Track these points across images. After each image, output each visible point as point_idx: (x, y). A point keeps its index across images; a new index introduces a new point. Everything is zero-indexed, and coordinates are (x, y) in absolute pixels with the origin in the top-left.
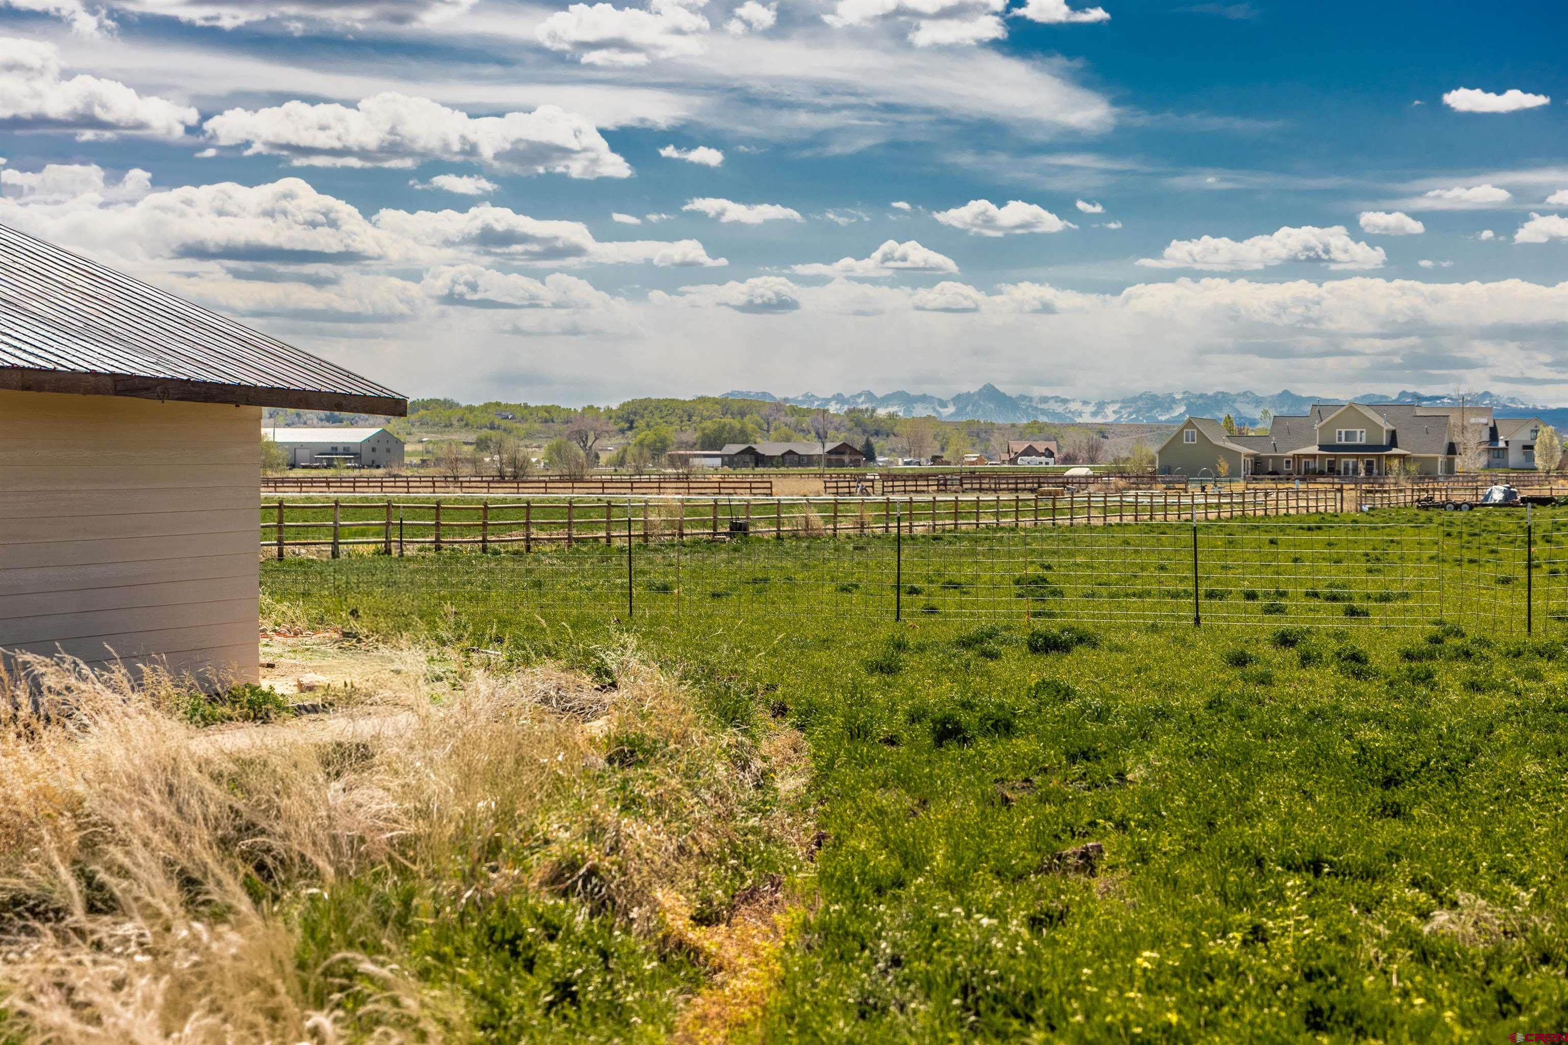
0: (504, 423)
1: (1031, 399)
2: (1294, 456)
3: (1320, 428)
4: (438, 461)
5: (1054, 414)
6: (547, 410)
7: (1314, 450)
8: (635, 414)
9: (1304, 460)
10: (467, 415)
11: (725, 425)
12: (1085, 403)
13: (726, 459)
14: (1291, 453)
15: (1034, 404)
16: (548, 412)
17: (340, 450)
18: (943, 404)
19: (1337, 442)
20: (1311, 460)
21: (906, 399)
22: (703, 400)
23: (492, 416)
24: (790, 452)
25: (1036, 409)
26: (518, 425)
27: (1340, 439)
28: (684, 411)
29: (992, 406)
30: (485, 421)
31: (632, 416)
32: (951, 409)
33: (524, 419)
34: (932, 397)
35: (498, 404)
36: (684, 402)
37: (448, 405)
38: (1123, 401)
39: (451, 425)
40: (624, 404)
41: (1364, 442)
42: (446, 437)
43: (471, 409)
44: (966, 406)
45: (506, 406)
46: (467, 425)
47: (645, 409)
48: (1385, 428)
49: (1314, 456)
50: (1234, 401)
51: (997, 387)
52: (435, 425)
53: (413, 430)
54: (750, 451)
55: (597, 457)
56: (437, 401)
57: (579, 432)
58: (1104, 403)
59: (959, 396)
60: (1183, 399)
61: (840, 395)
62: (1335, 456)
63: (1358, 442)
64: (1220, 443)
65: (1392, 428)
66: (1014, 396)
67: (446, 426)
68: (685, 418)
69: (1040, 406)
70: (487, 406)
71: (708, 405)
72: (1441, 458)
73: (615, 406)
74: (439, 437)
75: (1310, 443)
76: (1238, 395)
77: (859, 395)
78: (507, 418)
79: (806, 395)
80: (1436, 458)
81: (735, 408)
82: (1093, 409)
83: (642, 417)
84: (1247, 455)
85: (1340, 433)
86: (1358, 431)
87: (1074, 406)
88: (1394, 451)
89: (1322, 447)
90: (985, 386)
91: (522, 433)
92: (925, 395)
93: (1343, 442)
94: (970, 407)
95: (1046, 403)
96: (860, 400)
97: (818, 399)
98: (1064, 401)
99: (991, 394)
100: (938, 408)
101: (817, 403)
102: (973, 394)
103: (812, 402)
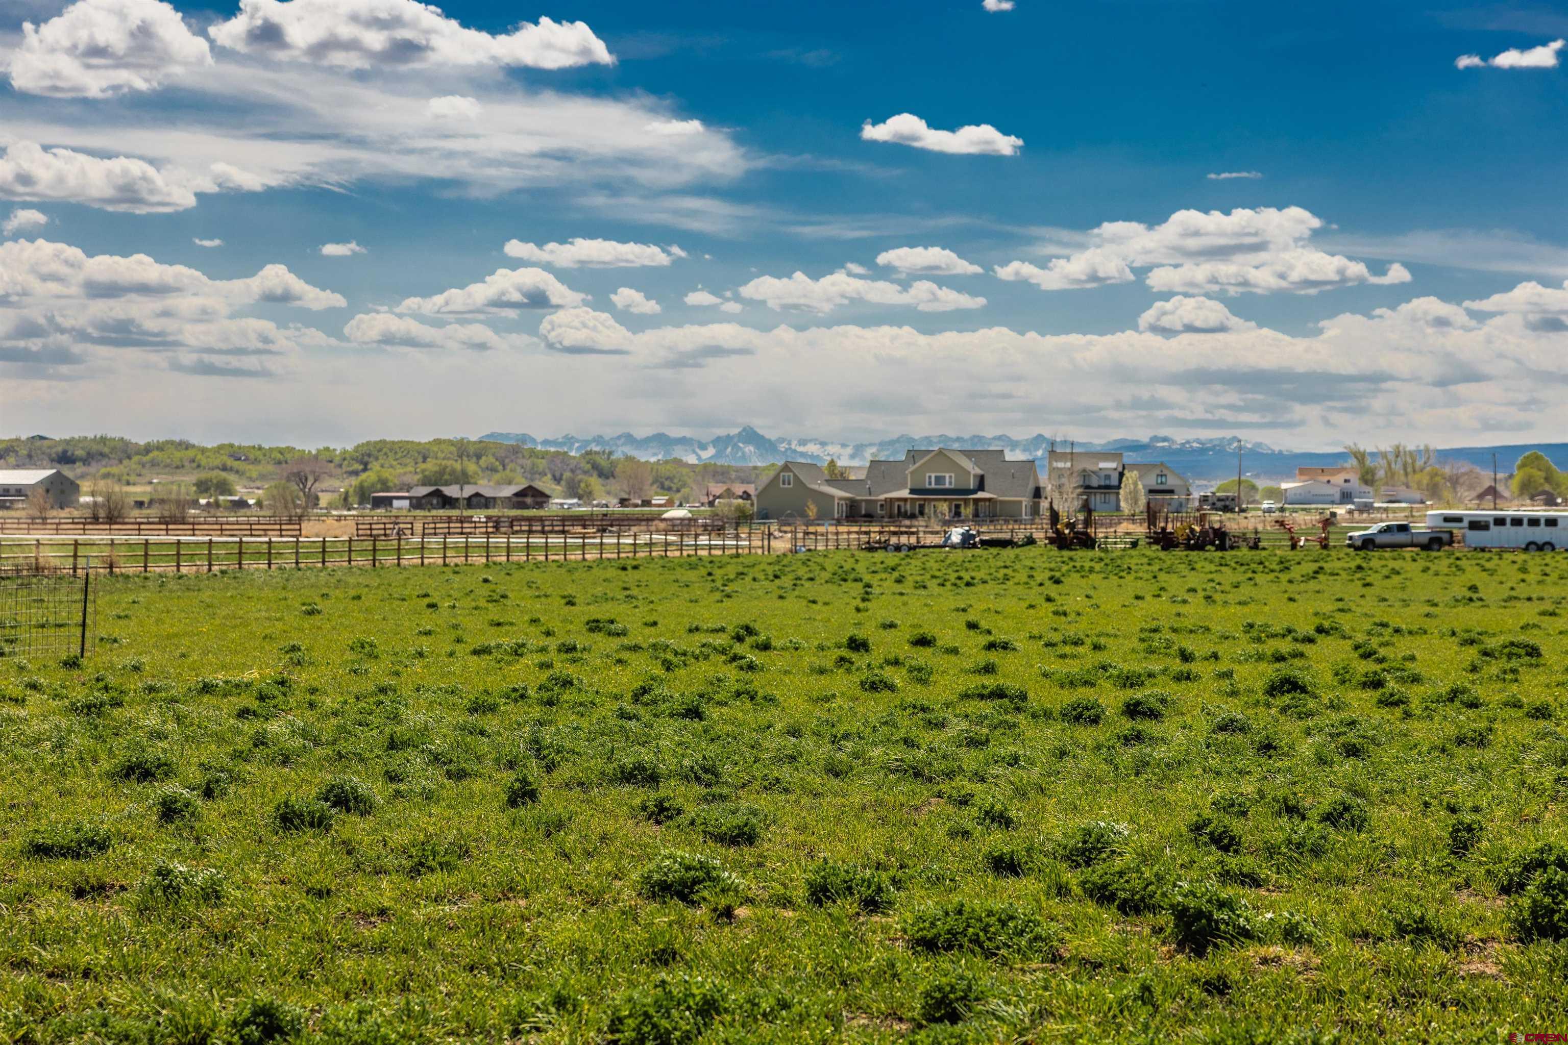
0: (236, 464)
1: (790, 442)
2: (886, 499)
3: (912, 473)
4: (162, 501)
5: (811, 457)
6: (281, 451)
7: (905, 493)
8: (369, 455)
9: (896, 504)
10: (199, 456)
11: (446, 467)
13: (414, 501)
14: (882, 497)
16: (281, 453)
17: (12, 492)
18: (703, 447)
19: (927, 486)
20: (902, 504)
21: (665, 441)
22: (438, 442)
23: (225, 458)
24: (477, 495)
25: (795, 451)
26: (251, 467)
27: (930, 483)
28: (419, 453)
29: (752, 448)
30: (217, 462)
31: (366, 458)
32: (711, 451)
33: (256, 461)
34: (691, 439)
35: (232, 446)
36: (419, 443)
37: (185, 446)
38: (881, 444)
39: (183, 466)
40: (358, 446)
41: (952, 486)
42: (176, 478)
43: (203, 450)
44: (726, 448)
45: (240, 447)
46: (199, 466)
47: (380, 450)
48: (973, 472)
49: (905, 500)
51: (758, 430)
52: (166, 466)
53: (144, 472)
54: (437, 493)
55: (317, 498)
56: (172, 443)
57: (298, 474)
58: (862, 445)
59: (718, 438)
60: (939, 442)
61: (599, 437)
62: (925, 500)
63: (947, 486)
64: (816, 487)
65: (979, 472)
66: (773, 439)
67: (177, 467)
68: (420, 459)
69: (798, 449)
70: (221, 447)
71: (443, 446)
72: (1026, 501)
73: (350, 447)
74: (170, 478)
75: (902, 486)
76: (994, 439)
77: (619, 438)
78: (240, 459)
79: (566, 437)
80: (1021, 502)
81: (471, 450)
82: (852, 452)
83: (377, 459)
84: (841, 499)
85: (930, 477)
86: (947, 475)
88: (980, 495)
89: (912, 491)
90: (744, 429)
91: (254, 475)
92: (687, 437)
93: (933, 486)
94: (729, 450)
95: (805, 445)
96: (620, 442)
97: (577, 441)
98: (823, 444)
99: (750, 436)
100: (698, 450)
101: (577, 445)
102: (733, 437)
103: (573, 444)
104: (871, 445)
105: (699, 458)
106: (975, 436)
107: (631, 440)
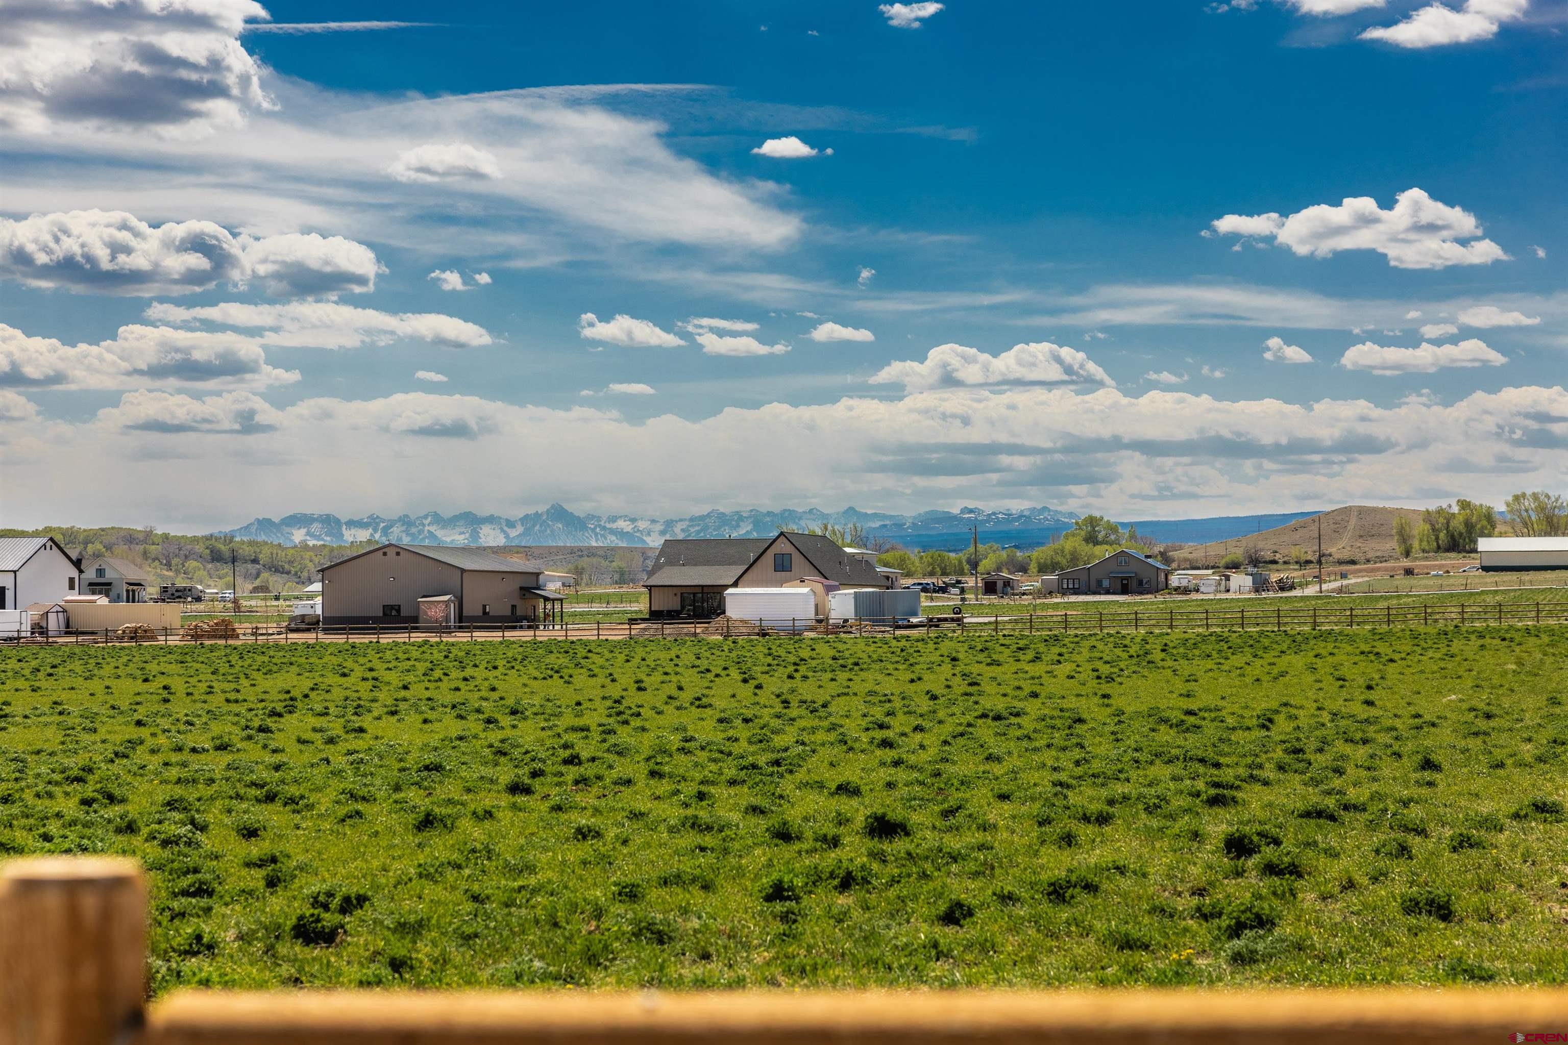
1: (599, 519)
5: (621, 534)
12: (653, 521)
15: (602, 523)
18: (511, 524)
21: (472, 520)
25: (604, 528)
29: (560, 526)
32: (520, 529)
34: (499, 518)
38: (691, 520)
44: (534, 526)
50: (800, 518)
51: (565, 506)
58: (672, 521)
59: (527, 516)
60: (750, 517)
61: (406, 516)
66: (582, 515)
69: (608, 526)
76: (805, 512)
77: (426, 517)
79: (371, 517)
82: (662, 528)
87: (642, 525)
90: (553, 507)
92: (492, 516)
94: (537, 527)
95: (614, 521)
96: (427, 522)
97: (383, 521)
98: (633, 520)
99: (559, 513)
100: (506, 528)
101: (382, 525)
102: (541, 514)
103: (378, 524)
104: (681, 520)
105: (507, 537)
106: (785, 510)
107: (438, 519)
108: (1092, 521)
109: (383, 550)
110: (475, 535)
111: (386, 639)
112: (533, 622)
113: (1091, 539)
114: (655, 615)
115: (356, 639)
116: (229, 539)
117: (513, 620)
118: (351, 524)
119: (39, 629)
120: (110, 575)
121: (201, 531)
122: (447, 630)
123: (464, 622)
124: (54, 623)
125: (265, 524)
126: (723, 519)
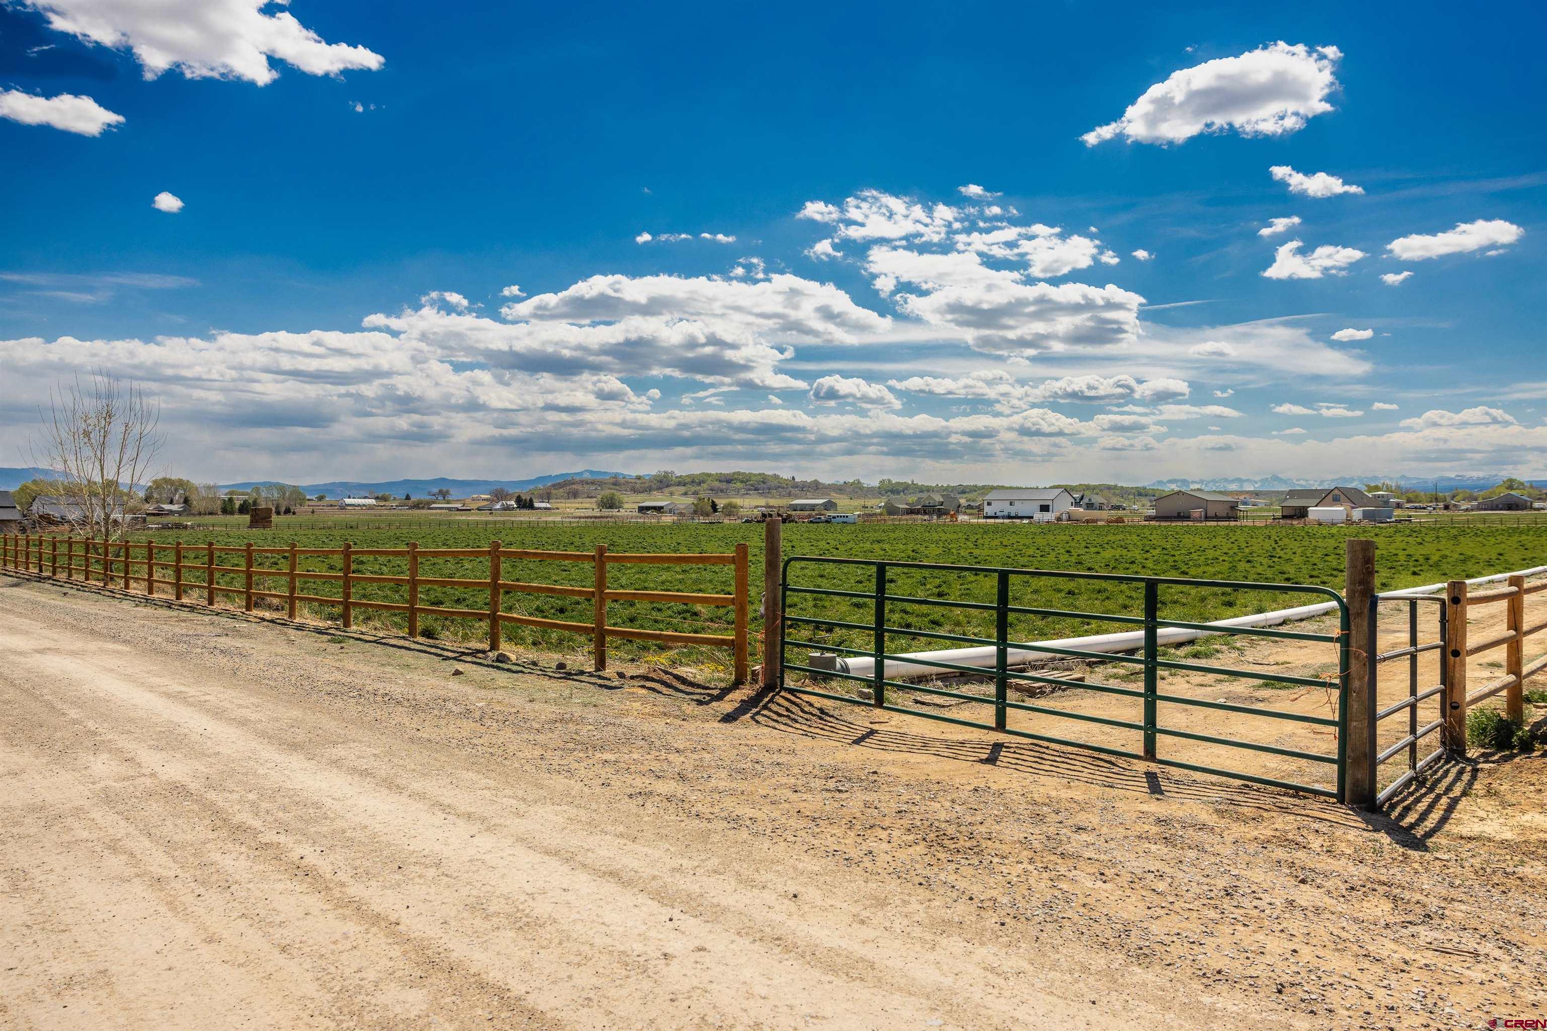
107: (1226, 480)
108: (1511, 481)
109: (1179, 493)
110: (1241, 486)
111: (1174, 524)
112: (1236, 519)
113: (1511, 487)
114: (1284, 517)
115: (1163, 524)
116: (1145, 488)
117: (1228, 518)
118: (1193, 482)
119: (1059, 519)
120: (1093, 501)
121: (1134, 486)
122: (1201, 521)
123: (1207, 518)
124: (1064, 517)
125: (1160, 482)
126: (1345, 480)
